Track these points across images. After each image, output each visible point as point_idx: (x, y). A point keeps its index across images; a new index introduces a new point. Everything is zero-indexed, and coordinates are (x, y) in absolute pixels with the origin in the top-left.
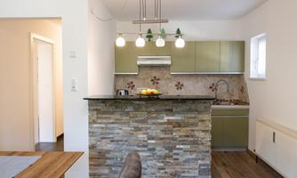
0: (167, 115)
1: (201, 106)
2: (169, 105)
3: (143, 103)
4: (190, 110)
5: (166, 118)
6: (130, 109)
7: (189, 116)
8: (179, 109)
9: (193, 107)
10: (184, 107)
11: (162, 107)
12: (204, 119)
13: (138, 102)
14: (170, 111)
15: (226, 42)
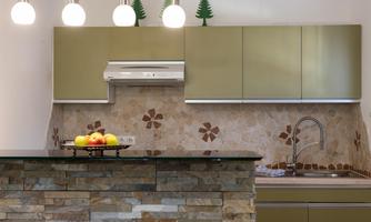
0: (142, 201)
1: (228, 179)
2: (147, 175)
3: (81, 168)
4: (201, 189)
5: (138, 210)
6: (46, 184)
7: (198, 202)
8: (171, 186)
9: (208, 179)
10: (187, 180)
11: (130, 181)
12: (238, 211)
13: (66, 167)
14: (148, 191)
15: (316, 27)
